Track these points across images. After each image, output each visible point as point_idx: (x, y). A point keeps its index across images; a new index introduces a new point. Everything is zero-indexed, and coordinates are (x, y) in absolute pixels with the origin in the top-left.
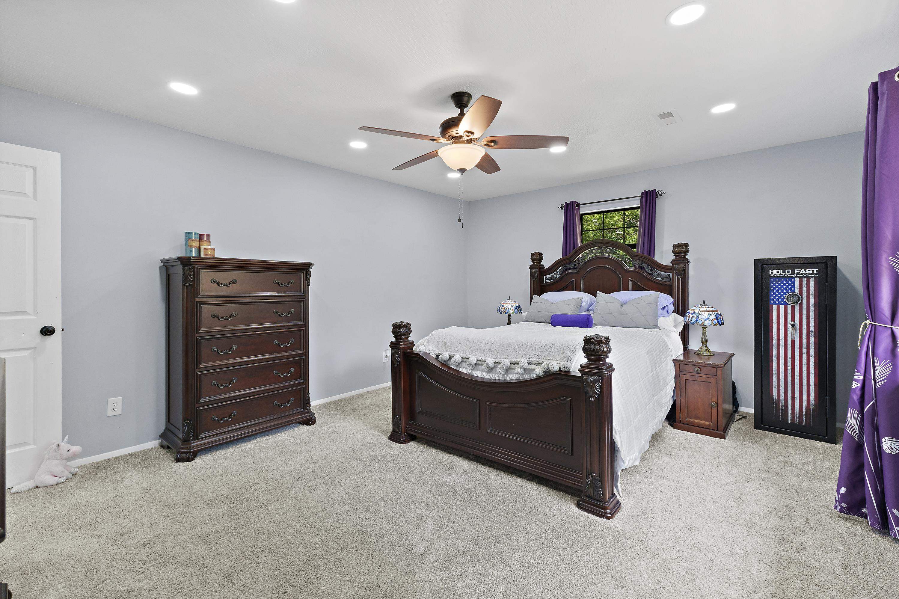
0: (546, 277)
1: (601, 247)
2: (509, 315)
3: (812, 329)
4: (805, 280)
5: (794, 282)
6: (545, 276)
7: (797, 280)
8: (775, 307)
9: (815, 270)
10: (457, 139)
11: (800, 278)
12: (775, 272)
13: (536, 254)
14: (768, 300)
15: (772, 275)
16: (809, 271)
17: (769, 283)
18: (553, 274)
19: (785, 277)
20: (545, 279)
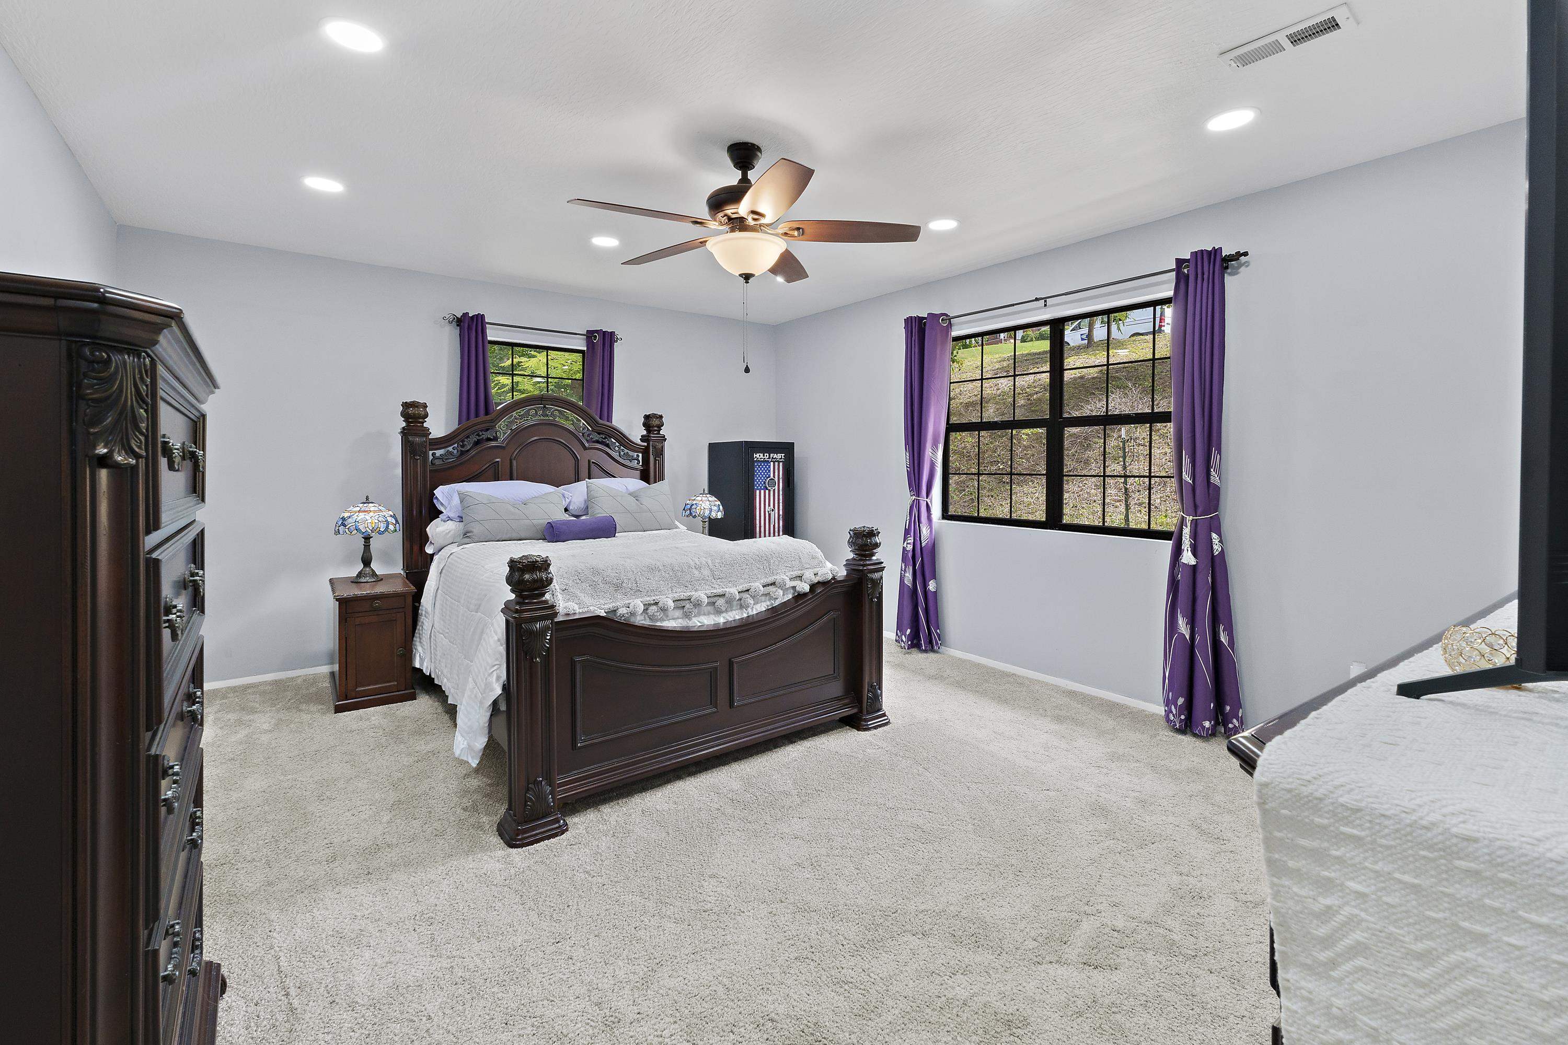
0: (433, 454)
1: (545, 407)
2: (367, 539)
3: (781, 513)
4: (776, 463)
5: (770, 466)
6: (431, 452)
7: (772, 463)
8: (758, 492)
9: (783, 455)
10: (738, 224)
11: (774, 462)
12: (758, 455)
13: (414, 405)
14: (753, 485)
15: (755, 459)
16: (779, 456)
17: (753, 466)
18: (450, 449)
19: (765, 461)
20: (431, 457)
